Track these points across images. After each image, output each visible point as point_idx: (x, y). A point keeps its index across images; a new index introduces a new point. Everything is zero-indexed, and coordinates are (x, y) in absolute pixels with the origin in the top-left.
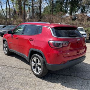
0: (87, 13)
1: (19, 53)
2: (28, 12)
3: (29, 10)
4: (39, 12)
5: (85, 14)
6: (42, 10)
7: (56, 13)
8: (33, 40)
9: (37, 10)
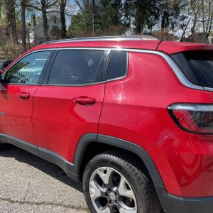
0: (175, 29)
1: (34, 146)
2: (32, 27)
3: (35, 22)
4: (60, 28)
5: (171, 32)
6: (68, 23)
7: (102, 29)
8: (93, 103)
9: (55, 22)
